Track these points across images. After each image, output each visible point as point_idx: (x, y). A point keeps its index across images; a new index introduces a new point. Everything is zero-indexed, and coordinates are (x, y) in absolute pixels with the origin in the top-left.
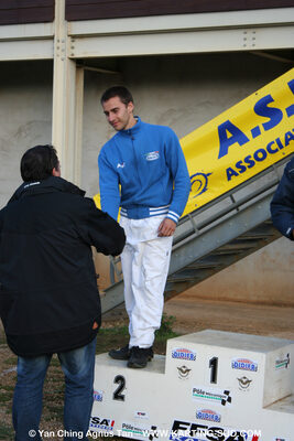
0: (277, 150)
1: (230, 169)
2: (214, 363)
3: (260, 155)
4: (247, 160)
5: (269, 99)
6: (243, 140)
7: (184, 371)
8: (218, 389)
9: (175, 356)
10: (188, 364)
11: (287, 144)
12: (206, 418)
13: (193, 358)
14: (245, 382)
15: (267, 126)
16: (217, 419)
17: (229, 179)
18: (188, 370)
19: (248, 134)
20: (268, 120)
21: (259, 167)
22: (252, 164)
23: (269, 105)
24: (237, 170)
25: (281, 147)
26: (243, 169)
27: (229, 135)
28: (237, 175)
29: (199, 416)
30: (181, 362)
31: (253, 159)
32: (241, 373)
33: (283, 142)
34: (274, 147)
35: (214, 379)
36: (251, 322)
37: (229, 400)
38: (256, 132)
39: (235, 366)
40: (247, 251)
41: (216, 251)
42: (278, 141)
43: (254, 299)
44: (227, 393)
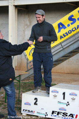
0: (75, 30)
1: (61, 36)
2: (64, 94)
3: (70, 32)
4: (66, 33)
5: (73, 16)
6: (65, 28)
7: (55, 96)
8: (65, 101)
9: (52, 92)
10: (56, 94)
11: (78, 28)
12: (62, 110)
13: (58, 92)
14: (73, 99)
15: (72, 24)
16: (65, 110)
17: (61, 39)
18: (56, 96)
19: (66, 26)
20: (72, 22)
21: (70, 35)
22: (67, 34)
23: (73, 18)
24: (63, 36)
25: (76, 29)
26: (65, 36)
27: (61, 26)
28: (63, 38)
29: (60, 109)
30: (54, 94)
31: (68, 33)
32: (72, 97)
33: (76, 28)
34: (74, 29)
35: (64, 98)
36: (66, 79)
37: (69, 104)
38: (69, 25)
39: (70, 94)
40: (66, 59)
41: (58, 59)
42: (75, 28)
43: (66, 72)
44: (68, 102)
